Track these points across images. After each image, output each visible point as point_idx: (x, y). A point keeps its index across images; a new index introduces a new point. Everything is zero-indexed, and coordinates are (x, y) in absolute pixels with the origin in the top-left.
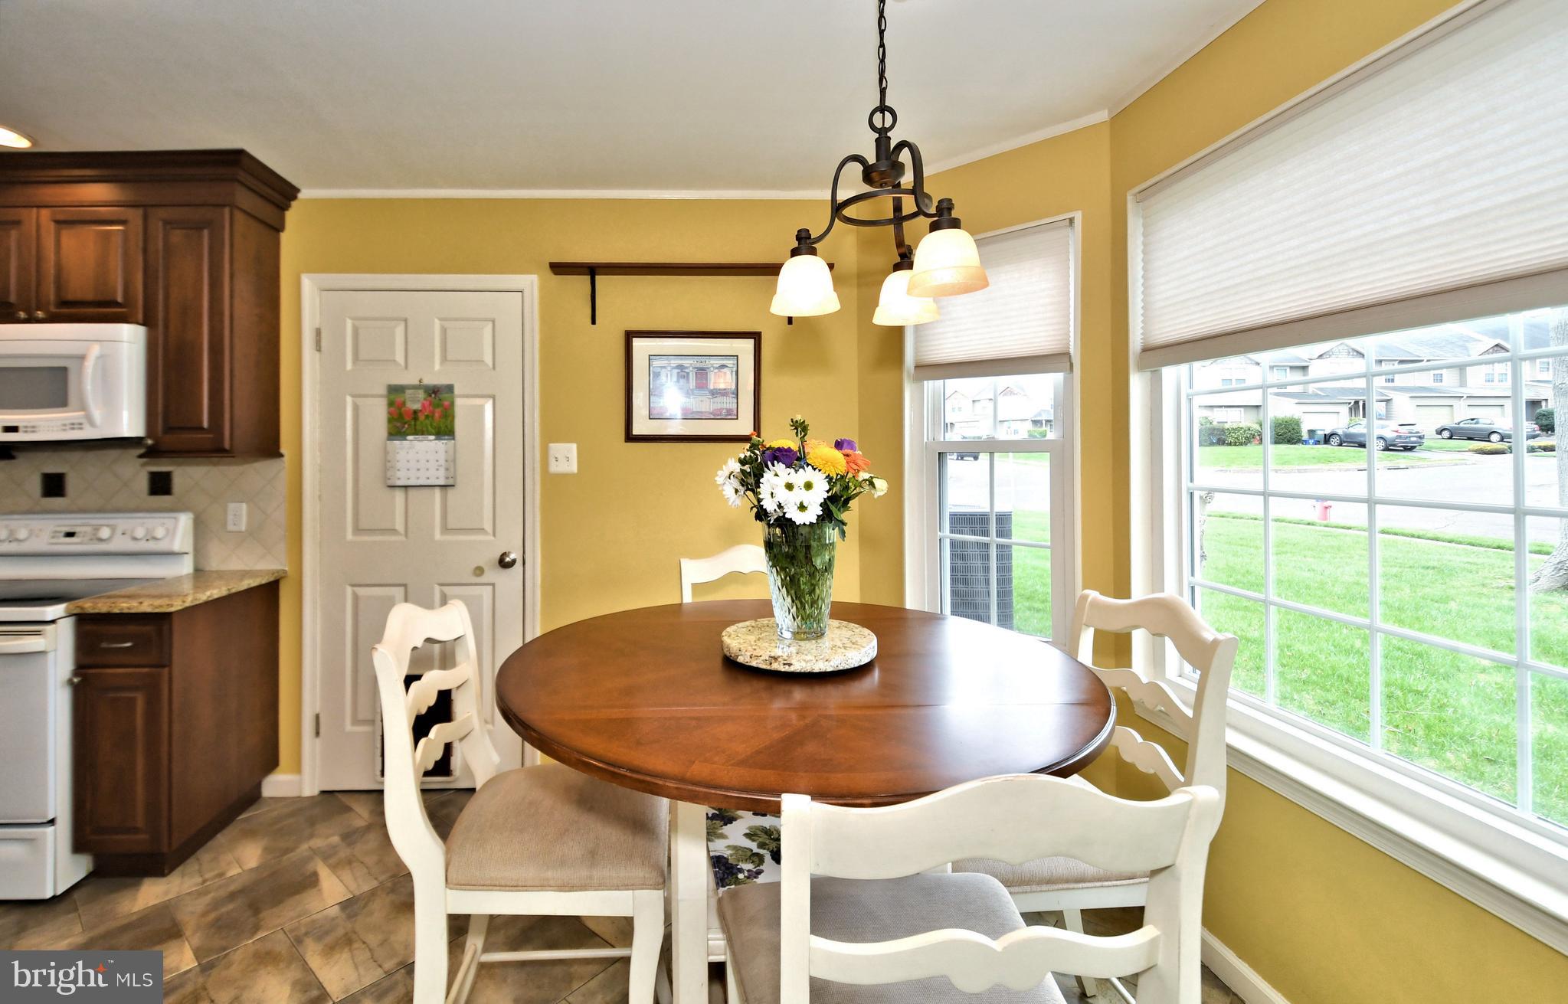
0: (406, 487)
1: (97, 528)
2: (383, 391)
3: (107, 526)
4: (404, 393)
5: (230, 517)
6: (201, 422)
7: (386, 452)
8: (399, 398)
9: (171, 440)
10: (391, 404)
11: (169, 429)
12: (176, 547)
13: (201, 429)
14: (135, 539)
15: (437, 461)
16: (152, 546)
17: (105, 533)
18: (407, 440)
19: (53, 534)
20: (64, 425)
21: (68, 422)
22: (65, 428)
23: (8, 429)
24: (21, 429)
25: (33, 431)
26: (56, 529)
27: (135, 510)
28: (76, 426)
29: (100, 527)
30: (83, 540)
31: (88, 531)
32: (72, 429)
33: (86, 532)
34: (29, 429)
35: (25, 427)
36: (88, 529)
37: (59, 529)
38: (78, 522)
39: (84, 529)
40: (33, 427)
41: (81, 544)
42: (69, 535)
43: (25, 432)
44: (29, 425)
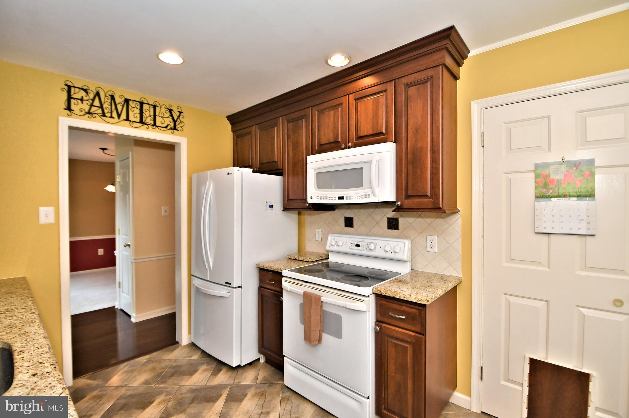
0: (549, 234)
1: (369, 244)
2: (533, 168)
3: (373, 243)
4: (549, 168)
5: (428, 244)
6: (427, 192)
7: (534, 209)
8: (546, 172)
9: (409, 203)
10: (536, 177)
11: (408, 197)
12: (405, 258)
13: (426, 196)
14: (386, 251)
15: (579, 216)
16: (393, 256)
17: (372, 247)
18: (551, 201)
19: (351, 245)
20: (362, 196)
21: (364, 194)
22: (362, 197)
23: (340, 198)
24: (345, 198)
25: (350, 199)
26: (352, 242)
27: (382, 236)
28: (367, 196)
29: (370, 243)
30: (363, 249)
31: (365, 245)
32: (366, 197)
33: (364, 245)
34: (348, 198)
35: (347, 197)
36: (365, 244)
37: (353, 242)
38: (361, 240)
39: (363, 243)
40: (350, 197)
41: (362, 250)
42: (358, 245)
43: (347, 199)
44: (348, 196)
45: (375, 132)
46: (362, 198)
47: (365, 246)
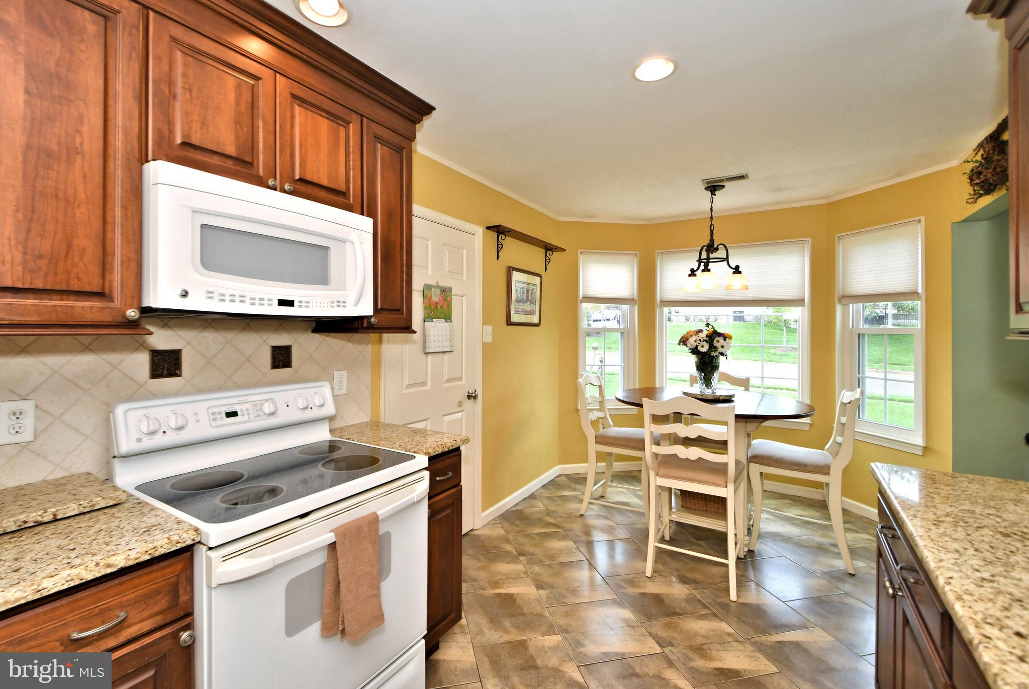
0: (432, 353)
2: (421, 287)
4: (431, 290)
5: (336, 383)
7: (424, 330)
8: (429, 293)
9: (380, 319)
10: (425, 297)
11: (378, 310)
13: (399, 311)
14: (301, 409)
15: (446, 335)
17: (268, 408)
18: (432, 321)
19: (212, 417)
20: (332, 302)
21: (335, 300)
22: (333, 305)
23: (282, 303)
24: (296, 304)
25: (307, 307)
26: (211, 411)
27: (258, 385)
28: (341, 304)
29: (259, 403)
30: (249, 418)
31: (249, 408)
32: (339, 306)
33: (247, 410)
34: (304, 304)
35: (301, 302)
36: (248, 406)
37: (216, 410)
38: (235, 400)
39: (244, 407)
40: (307, 302)
41: (249, 421)
42: (232, 414)
43: (301, 306)
44: (304, 299)
45: (332, 185)
46: (333, 307)
47: (250, 412)
